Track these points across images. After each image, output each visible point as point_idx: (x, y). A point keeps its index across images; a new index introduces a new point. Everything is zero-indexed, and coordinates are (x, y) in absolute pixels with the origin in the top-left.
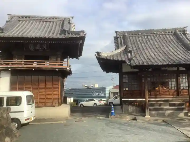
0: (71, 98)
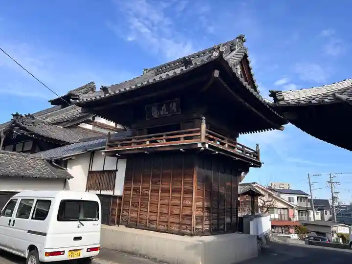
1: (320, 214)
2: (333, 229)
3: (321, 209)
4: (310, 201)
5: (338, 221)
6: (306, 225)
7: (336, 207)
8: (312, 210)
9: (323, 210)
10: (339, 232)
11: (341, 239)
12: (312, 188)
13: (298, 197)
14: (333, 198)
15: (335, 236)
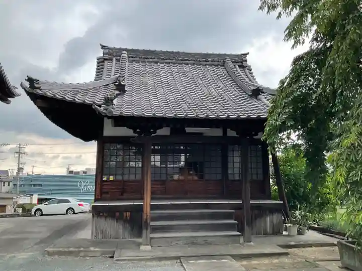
0: (32, 195)
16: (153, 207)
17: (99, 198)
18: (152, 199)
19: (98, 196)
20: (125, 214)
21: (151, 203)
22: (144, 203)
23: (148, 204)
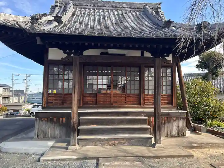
1: (17, 99)
2: (23, 107)
3: (18, 96)
4: (11, 91)
5: (28, 102)
6: (7, 106)
7: (27, 94)
8: (12, 96)
9: (20, 96)
10: (27, 108)
11: (27, 112)
12: (14, 83)
13: (3, 89)
14: (26, 89)
15: (24, 110)
16: (80, 114)
17: (45, 106)
18: (79, 107)
19: (44, 105)
20: (61, 119)
21: (78, 111)
22: (72, 110)
23: (75, 111)
